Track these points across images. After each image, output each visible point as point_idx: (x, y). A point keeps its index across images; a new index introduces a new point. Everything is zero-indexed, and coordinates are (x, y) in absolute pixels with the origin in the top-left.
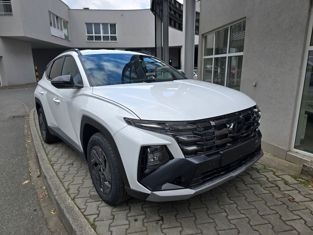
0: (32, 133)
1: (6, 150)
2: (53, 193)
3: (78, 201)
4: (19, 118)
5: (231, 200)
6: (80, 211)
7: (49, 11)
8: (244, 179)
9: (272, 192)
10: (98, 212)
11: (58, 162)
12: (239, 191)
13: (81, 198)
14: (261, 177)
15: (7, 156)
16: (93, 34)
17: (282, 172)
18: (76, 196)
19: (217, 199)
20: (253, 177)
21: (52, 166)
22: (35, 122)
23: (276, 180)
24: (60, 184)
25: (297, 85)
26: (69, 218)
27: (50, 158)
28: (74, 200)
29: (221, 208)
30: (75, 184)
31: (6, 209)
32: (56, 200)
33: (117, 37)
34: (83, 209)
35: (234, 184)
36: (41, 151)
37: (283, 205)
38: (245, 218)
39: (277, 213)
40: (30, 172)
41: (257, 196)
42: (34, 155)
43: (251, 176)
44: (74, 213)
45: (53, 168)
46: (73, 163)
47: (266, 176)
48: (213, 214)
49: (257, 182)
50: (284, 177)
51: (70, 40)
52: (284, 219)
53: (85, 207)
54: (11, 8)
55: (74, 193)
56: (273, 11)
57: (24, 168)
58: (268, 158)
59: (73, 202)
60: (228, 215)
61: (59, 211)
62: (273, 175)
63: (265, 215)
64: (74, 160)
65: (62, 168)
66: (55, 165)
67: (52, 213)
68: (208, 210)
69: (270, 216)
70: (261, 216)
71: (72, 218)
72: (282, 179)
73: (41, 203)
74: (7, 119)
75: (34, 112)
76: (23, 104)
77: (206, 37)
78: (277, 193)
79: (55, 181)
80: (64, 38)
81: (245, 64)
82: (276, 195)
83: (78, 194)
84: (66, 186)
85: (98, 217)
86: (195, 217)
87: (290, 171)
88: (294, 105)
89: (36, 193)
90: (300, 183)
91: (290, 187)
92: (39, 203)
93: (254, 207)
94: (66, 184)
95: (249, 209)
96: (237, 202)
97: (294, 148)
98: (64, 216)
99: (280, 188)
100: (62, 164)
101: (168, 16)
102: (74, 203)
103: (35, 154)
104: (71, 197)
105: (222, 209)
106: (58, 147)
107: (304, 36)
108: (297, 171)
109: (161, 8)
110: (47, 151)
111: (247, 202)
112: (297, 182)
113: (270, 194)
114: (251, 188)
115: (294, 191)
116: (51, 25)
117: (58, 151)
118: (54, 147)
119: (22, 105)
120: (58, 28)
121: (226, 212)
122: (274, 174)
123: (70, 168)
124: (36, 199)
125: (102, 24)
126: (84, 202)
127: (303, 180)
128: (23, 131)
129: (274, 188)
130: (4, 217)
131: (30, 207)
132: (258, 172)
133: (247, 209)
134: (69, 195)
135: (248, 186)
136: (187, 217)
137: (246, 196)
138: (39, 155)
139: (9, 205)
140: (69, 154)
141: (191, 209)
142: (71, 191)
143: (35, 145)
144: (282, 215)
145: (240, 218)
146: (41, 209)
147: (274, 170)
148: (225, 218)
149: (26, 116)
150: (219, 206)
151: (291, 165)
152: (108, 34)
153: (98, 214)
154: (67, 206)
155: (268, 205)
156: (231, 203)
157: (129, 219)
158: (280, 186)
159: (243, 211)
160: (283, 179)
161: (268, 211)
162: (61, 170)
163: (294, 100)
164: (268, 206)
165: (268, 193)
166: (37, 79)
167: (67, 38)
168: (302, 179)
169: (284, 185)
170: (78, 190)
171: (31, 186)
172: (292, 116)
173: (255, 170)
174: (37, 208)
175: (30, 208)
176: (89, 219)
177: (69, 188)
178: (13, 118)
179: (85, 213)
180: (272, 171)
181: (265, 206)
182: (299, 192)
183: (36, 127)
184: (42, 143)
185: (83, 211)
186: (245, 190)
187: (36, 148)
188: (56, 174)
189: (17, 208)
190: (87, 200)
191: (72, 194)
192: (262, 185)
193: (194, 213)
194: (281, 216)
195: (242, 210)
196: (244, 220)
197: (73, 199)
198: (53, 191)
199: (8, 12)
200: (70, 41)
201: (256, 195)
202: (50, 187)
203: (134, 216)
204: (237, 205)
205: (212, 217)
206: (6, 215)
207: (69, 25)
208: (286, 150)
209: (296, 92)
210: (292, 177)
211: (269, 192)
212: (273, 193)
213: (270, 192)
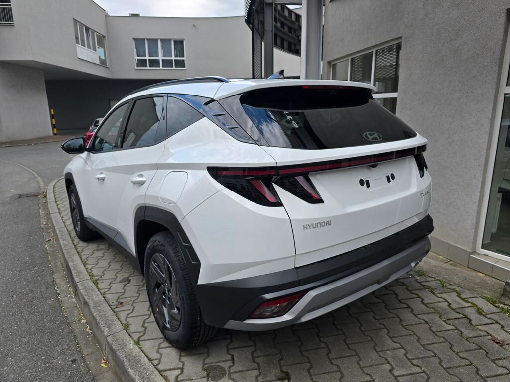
0: (55, 225)
1: (13, 255)
2: (102, 332)
3: (146, 345)
4: (29, 198)
5: (395, 342)
6: (151, 364)
7: (74, 19)
8: (412, 306)
9: (458, 328)
10: (181, 365)
11: (105, 277)
12: (406, 327)
13: (151, 341)
14: (439, 302)
15: (16, 265)
16: (145, 56)
17: (471, 294)
18: (141, 336)
19: (372, 340)
20: (426, 301)
21: (96, 283)
22: (57, 205)
23: (463, 307)
24: (113, 315)
25: (485, 148)
26: (134, 376)
27: (90, 269)
28: (139, 344)
29: (380, 356)
30: (136, 316)
31: (24, 358)
32: (108, 343)
33: (186, 62)
34: (155, 359)
35: (396, 314)
36: (74, 257)
37: (479, 349)
38: (421, 372)
39: (471, 364)
40: (59, 294)
41: (436, 335)
42: (62, 264)
43: (423, 300)
44: (141, 367)
45: (97, 287)
46: (130, 278)
47: (446, 301)
48: (369, 366)
49: (433, 311)
50: (474, 300)
51: (108, 66)
52: (484, 375)
53: (158, 356)
54: (12, 14)
55: (138, 332)
56: (446, 28)
57: (46, 286)
58: (446, 269)
59: (138, 348)
60: (393, 368)
61: (116, 363)
62: (458, 298)
63: (453, 367)
64: (130, 273)
65: (112, 288)
66: (99, 281)
67: (103, 365)
68: (360, 359)
69: (461, 369)
70: (445, 369)
71: (140, 376)
72: (472, 305)
73: (82, 347)
74: (10, 200)
75: (54, 188)
76: (33, 172)
77: (334, 66)
78: (466, 328)
79: (103, 311)
80: (99, 64)
81: (401, 112)
82: (467, 333)
83: (145, 334)
84: (123, 319)
85: (182, 372)
86: (340, 371)
87: (484, 291)
88: (481, 179)
89: (72, 331)
90: (501, 312)
91: (487, 319)
92: (79, 349)
93: (433, 354)
94: (123, 315)
95: (425, 357)
96: (405, 346)
97: (482, 248)
98: (125, 372)
99: (470, 321)
100: (112, 280)
101: (272, 31)
102: (139, 350)
103: (63, 261)
104: (133, 339)
105: (382, 357)
106: (101, 249)
107: (497, 71)
108: (494, 292)
109: (261, 18)
110: (84, 257)
111: (421, 345)
112: (496, 310)
113: (456, 331)
114: (424, 320)
115: (492, 325)
116: (77, 42)
117: (103, 257)
118: (94, 250)
119: (33, 177)
120: (89, 47)
121: (389, 362)
122: (459, 295)
123: (125, 288)
124: (74, 342)
125: (161, 40)
126: (157, 348)
127: (506, 307)
128: (38, 221)
129: (461, 320)
130: (23, 374)
131: (64, 355)
132: (432, 292)
133: (422, 358)
134: (130, 335)
135: (419, 316)
136: (327, 373)
137: (418, 334)
138: (72, 264)
139: (29, 353)
140: (121, 263)
141: (333, 359)
142: (132, 329)
143: (63, 247)
144: (478, 366)
145: (414, 374)
146: (84, 358)
147: (458, 289)
148: (389, 373)
149: (40, 194)
150: (377, 352)
151: (485, 280)
152: (171, 57)
153: (182, 369)
154: (129, 355)
155: (455, 350)
156: (395, 347)
157: (234, 377)
158: (471, 317)
159: (417, 360)
160: (474, 305)
161: (456, 361)
162: (111, 290)
163: (482, 172)
164: (454, 352)
165: (453, 330)
166: (53, 130)
167: (103, 63)
168: (504, 305)
169: (476, 315)
170: (143, 326)
171: (62, 319)
172: (478, 198)
173: (427, 290)
174: (77, 357)
175: (65, 357)
176: (167, 376)
177: (128, 322)
178: (20, 198)
179: (161, 367)
180: (455, 291)
181: (450, 352)
182: (502, 327)
183: (60, 215)
184: (74, 244)
185: (156, 362)
186: (416, 324)
187: (64, 251)
188: (104, 298)
189: (43, 358)
190: (161, 343)
191: (135, 334)
192: (441, 316)
193: (338, 366)
194: (478, 370)
195: (414, 359)
196: (420, 376)
197: (137, 343)
198: (103, 328)
199: (6, 21)
200: (108, 68)
201: (434, 332)
202: (96, 321)
203: (241, 371)
204: (406, 350)
205: (369, 372)
206: (26, 369)
207: (106, 42)
208: (469, 251)
209: (484, 159)
210: (488, 301)
211: (453, 328)
212: (461, 329)
213: (456, 328)
